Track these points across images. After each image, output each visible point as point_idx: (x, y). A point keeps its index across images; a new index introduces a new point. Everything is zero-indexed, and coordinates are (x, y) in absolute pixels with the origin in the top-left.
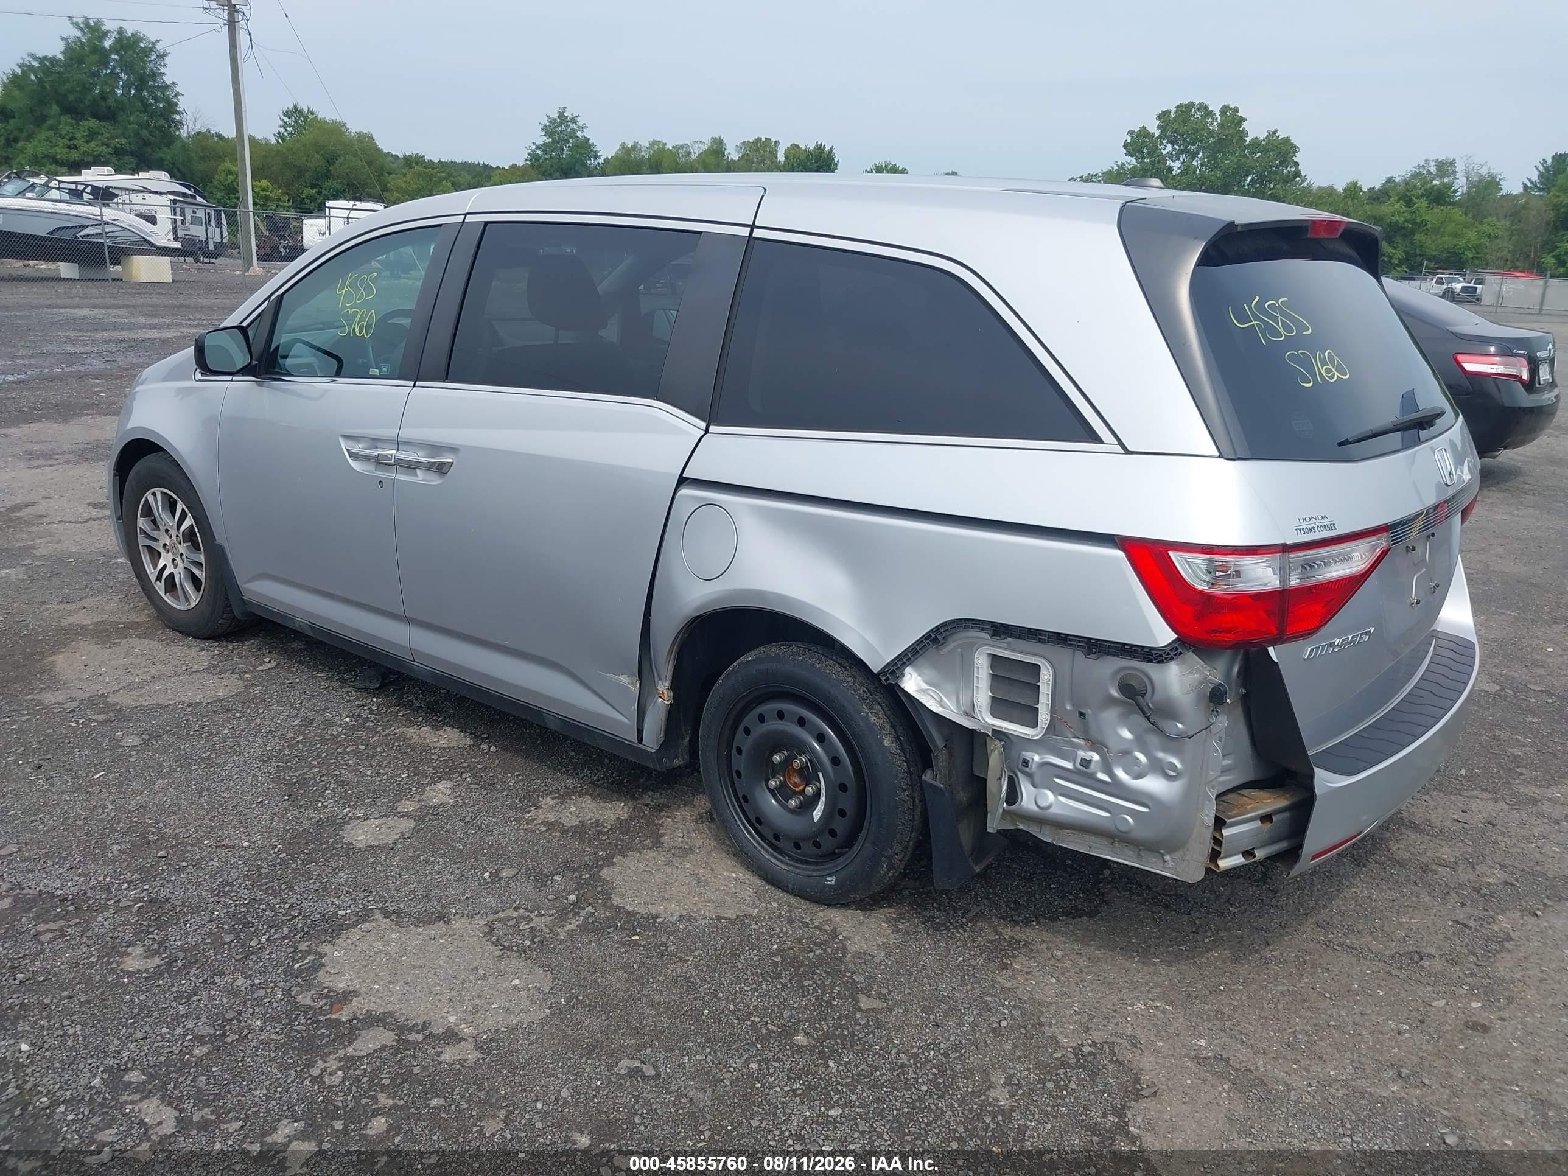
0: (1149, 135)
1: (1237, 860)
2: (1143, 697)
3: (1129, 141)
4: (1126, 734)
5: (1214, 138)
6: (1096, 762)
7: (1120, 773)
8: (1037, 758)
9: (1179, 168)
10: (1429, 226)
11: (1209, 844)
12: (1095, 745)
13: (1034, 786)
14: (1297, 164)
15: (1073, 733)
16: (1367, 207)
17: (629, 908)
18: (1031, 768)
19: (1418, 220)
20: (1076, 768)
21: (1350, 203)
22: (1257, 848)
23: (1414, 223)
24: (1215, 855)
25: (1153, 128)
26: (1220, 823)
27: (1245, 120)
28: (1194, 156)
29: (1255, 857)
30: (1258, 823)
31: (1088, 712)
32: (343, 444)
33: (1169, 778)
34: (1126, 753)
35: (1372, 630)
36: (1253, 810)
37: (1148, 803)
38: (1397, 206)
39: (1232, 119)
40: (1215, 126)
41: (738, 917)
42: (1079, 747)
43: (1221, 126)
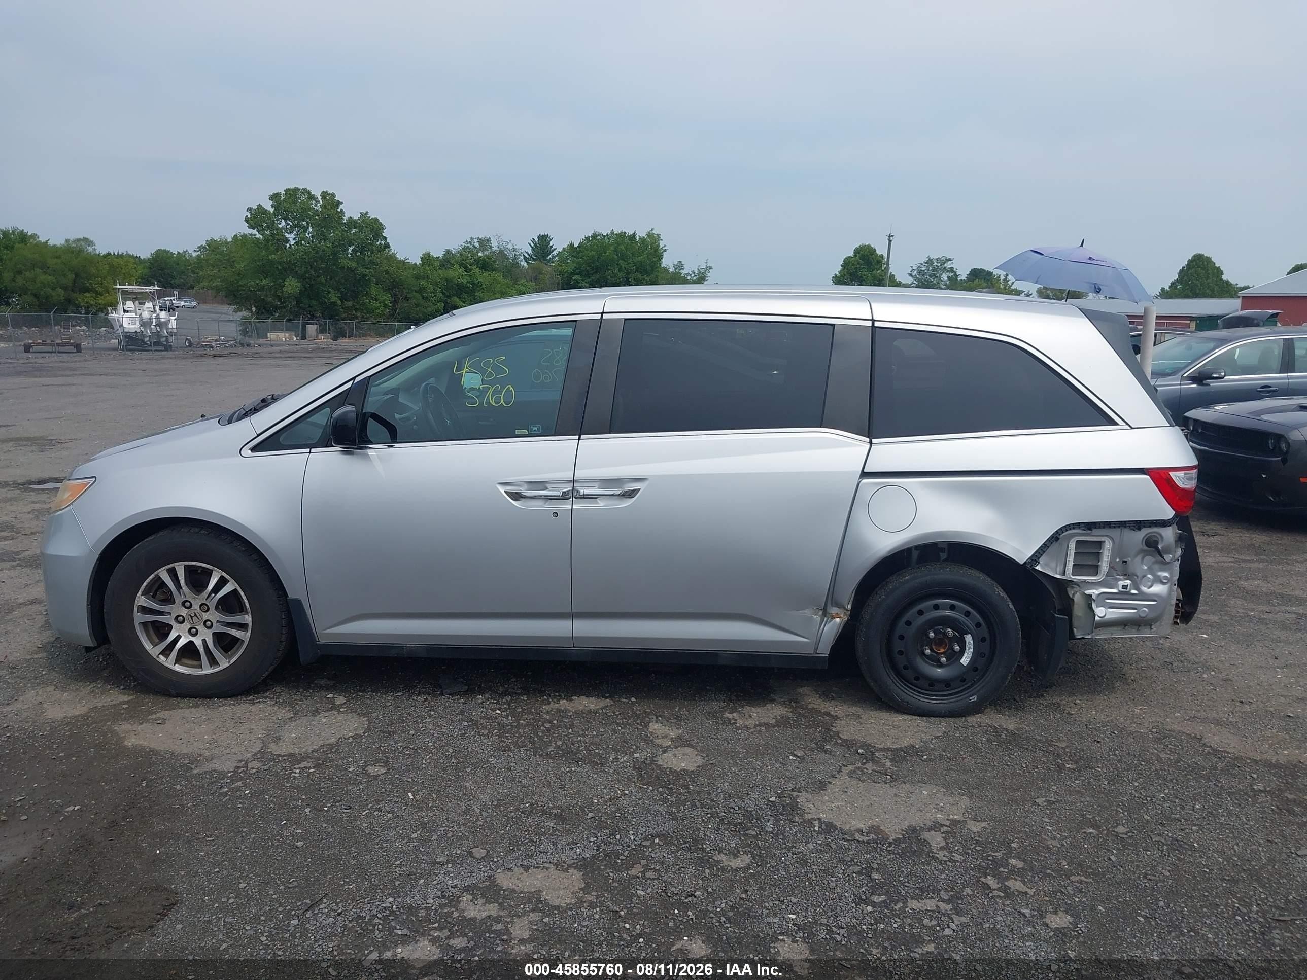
0: (265, 212)
2: (1156, 545)
3: (249, 216)
4: (1143, 567)
5: (318, 215)
6: (1130, 584)
7: (1142, 587)
8: (1098, 591)
9: (294, 239)
10: (484, 286)
12: (1128, 576)
13: (1097, 607)
14: (385, 238)
16: (440, 272)
18: (1094, 598)
19: (476, 282)
20: (1119, 591)
21: (427, 268)
23: (473, 284)
24: (1176, 619)
25: (268, 206)
26: (1178, 602)
27: (342, 203)
28: (306, 229)
31: (1127, 560)
32: (502, 489)
33: (1164, 584)
34: (1143, 576)
37: (1156, 599)
38: (460, 271)
39: (331, 202)
40: (318, 207)
42: (1120, 580)
43: (322, 207)
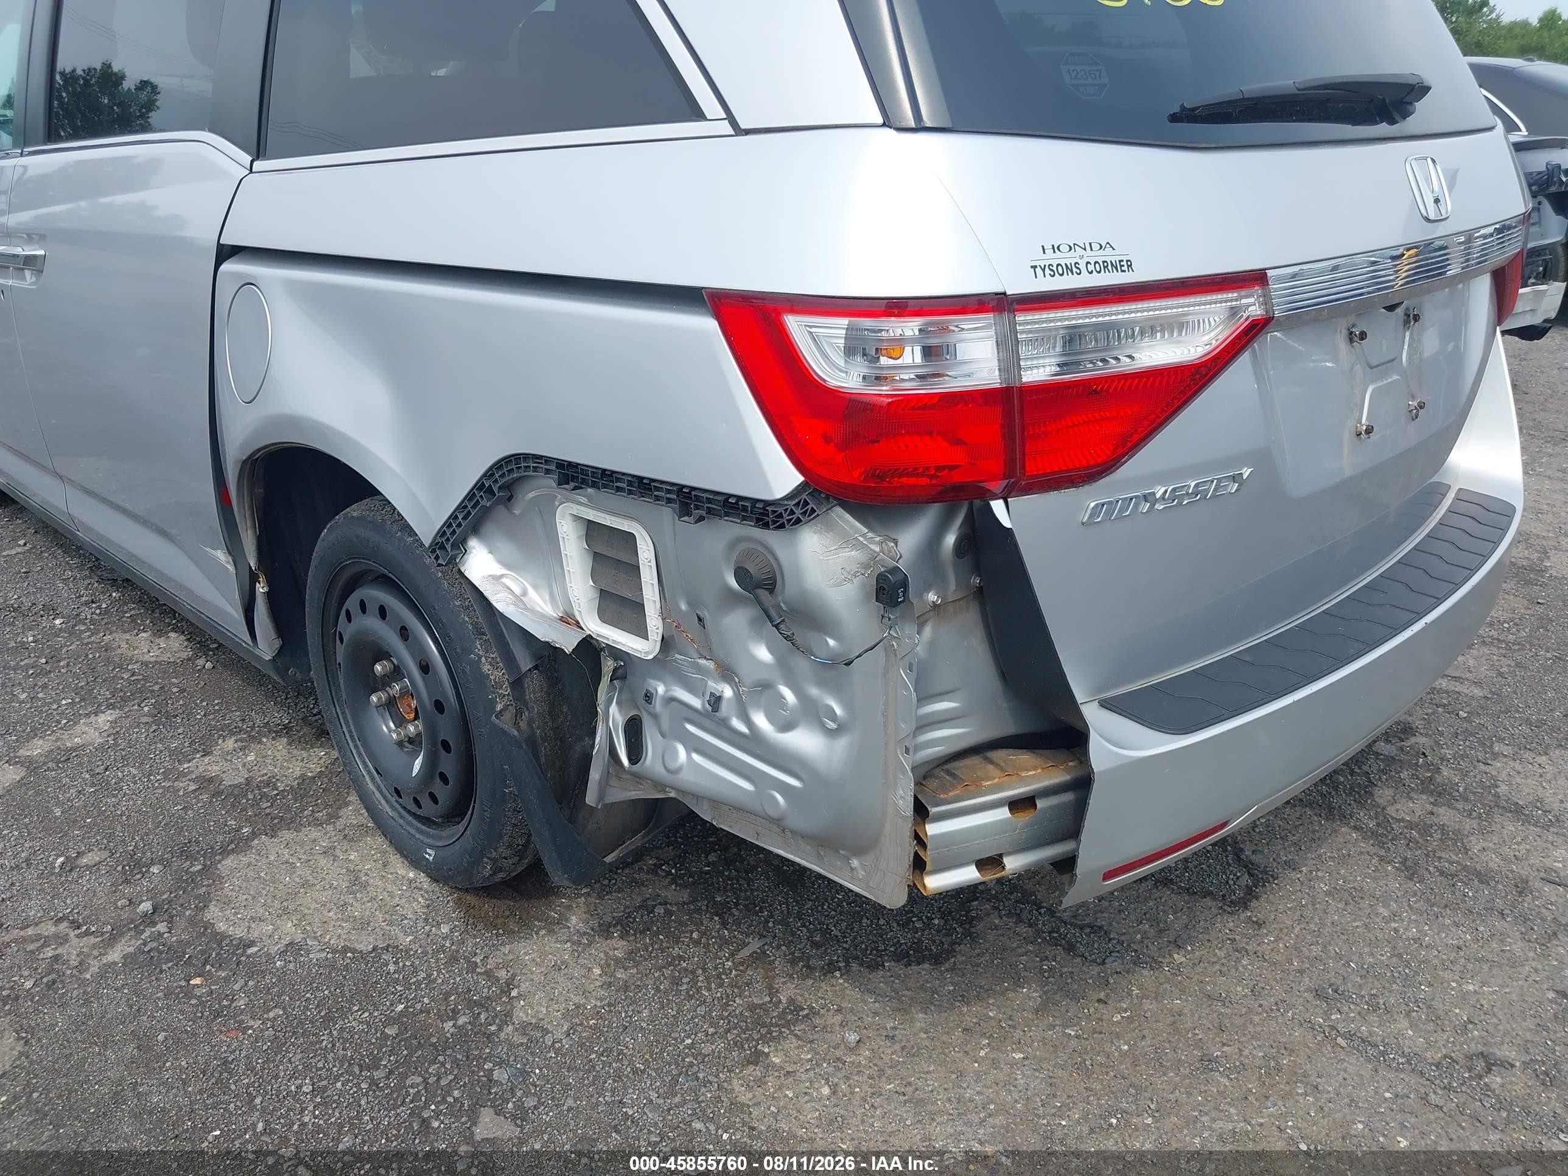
1: (969, 874)
2: (771, 591)
4: (763, 653)
6: (729, 699)
7: (760, 720)
8: (661, 689)
11: (909, 848)
12: (727, 673)
13: (663, 736)
15: (698, 651)
17: (221, 927)
18: (654, 707)
20: (705, 707)
22: (1009, 854)
24: (919, 865)
26: (921, 812)
29: (1004, 868)
30: (1004, 813)
31: (706, 615)
33: (826, 732)
34: (765, 687)
35: (1246, 472)
36: (1000, 788)
41: (374, 949)
42: (707, 673)
